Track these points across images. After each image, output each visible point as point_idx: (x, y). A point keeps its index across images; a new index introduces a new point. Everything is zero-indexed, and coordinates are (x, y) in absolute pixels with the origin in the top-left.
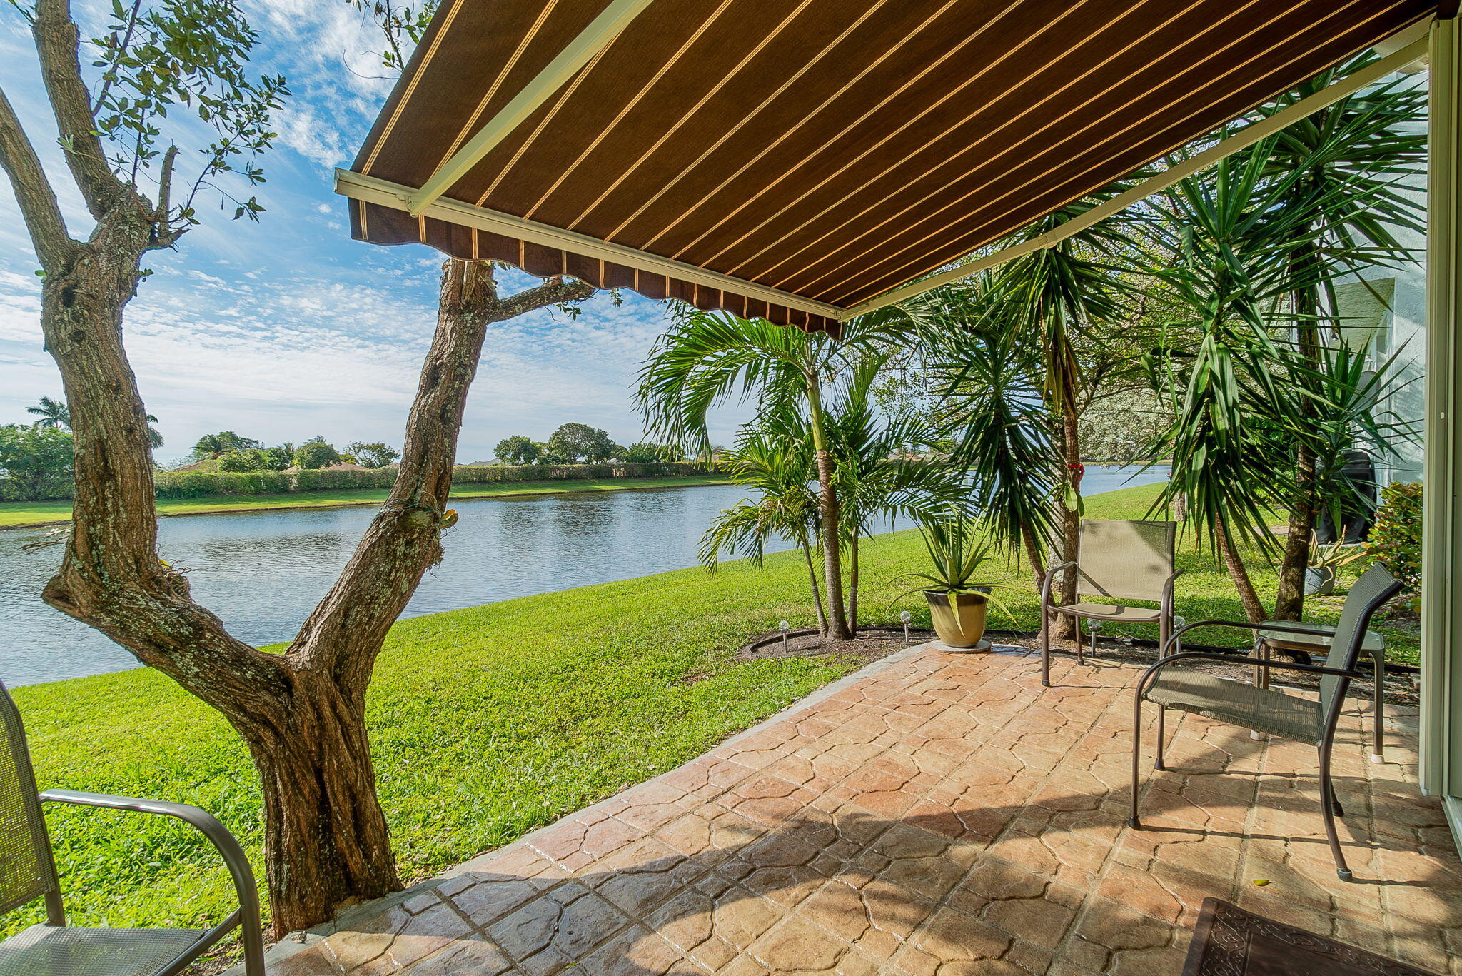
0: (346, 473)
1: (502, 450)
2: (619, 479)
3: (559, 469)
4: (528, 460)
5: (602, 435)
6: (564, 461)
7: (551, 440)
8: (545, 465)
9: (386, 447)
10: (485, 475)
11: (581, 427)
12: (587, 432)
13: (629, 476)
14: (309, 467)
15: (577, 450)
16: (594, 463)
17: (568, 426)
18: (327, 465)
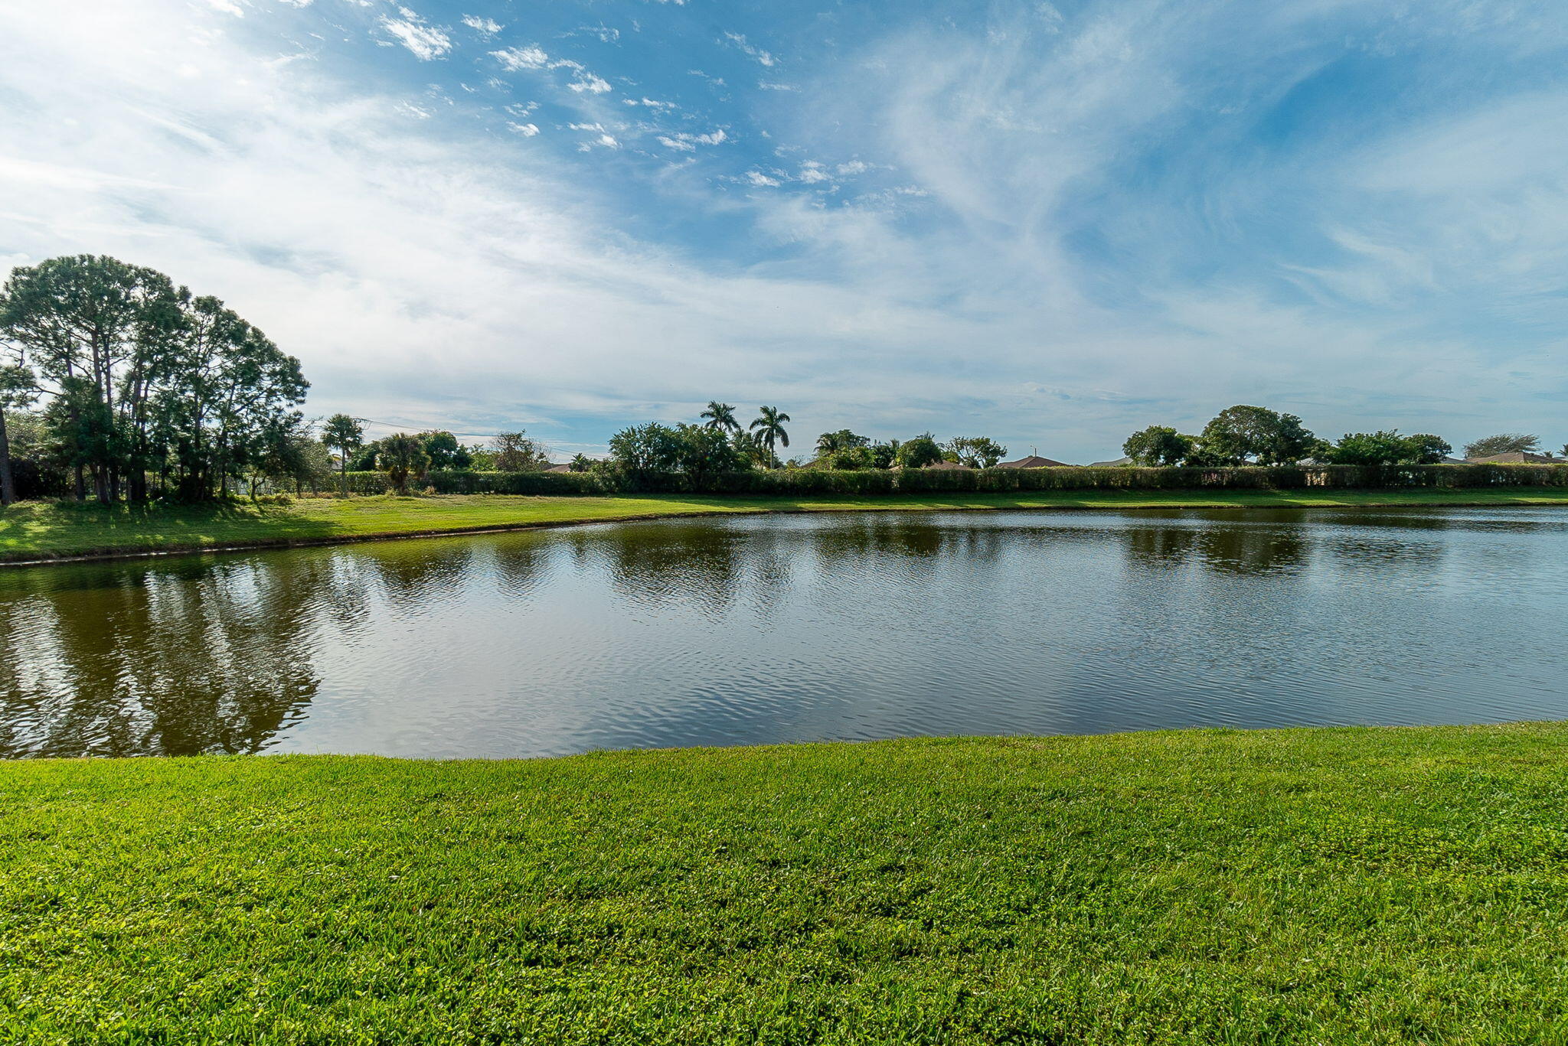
0: (947, 473)
1: (1134, 446)
2: (1317, 490)
3: (1216, 472)
4: (1170, 459)
5: (1291, 423)
6: (1226, 462)
7: (1207, 432)
8: (1196, 467)
9: (991, 443)
10: (1109, 479)
11: (1256, 411)
12: (1264, 417)
13: (1335, 486)
14: (910, 466)
15: (1247, 446)
16: (1274, 464)
17: (1235, 410)
18: (929, 464)
